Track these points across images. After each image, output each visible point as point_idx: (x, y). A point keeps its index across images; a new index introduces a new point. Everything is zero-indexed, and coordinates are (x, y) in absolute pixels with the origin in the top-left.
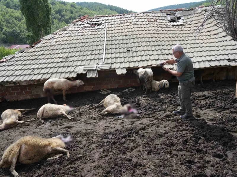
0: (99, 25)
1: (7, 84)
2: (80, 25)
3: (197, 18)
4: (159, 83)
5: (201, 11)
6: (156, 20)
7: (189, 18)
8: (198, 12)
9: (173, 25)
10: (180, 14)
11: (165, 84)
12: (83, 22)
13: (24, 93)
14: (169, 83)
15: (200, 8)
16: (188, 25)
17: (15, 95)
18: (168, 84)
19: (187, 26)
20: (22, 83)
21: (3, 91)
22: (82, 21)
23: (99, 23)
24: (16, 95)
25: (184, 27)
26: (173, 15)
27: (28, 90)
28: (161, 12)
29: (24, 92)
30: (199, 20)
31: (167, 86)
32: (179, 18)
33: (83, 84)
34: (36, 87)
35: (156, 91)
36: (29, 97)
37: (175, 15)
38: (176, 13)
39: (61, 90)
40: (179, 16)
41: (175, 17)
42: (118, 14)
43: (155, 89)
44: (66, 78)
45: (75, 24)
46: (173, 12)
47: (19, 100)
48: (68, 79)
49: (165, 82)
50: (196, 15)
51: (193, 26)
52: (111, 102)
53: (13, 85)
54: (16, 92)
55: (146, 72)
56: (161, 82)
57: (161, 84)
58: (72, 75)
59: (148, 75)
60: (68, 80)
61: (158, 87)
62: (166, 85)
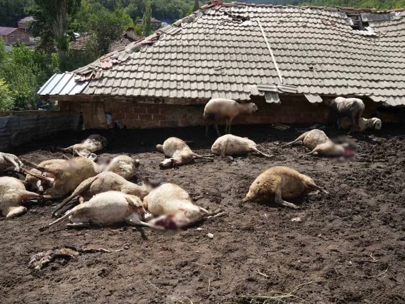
0: (244, 19)
1: (145, 100)
2: (214, 15)
3: (394, 28)
4: (367, 121)
5: (400, 18)
6: (334, 23)
7: (381, 27)
8: (395, 18)
9: (361, 34)
10: (367, 17)
11: (375, 123)
12: (217, 10)
13: (153, 118)
14: (382, 123)
15: (397, 11)
16: (382, 37)
17: (137, 118)
18: (381, 125)
19: (382, 40)
20: (168, 101)
21: (120, 112)
22: (214, 9)
23: (245, 15)
24: (139, 118)
25: (377, 40)
26: (356, 18)
27: (160, 114)
28: (339, 10)
29: (153, 116)
30: (398, 32)
31: (378, 128)
32: (366, 24)
33: (257, 109)
34: (173, 110)
35: (360, 131)
36: (159, 124)
37: (359, 18)
38: (360, 16)
39: (227, 117)
40: (366, 20)
41: (359, 22)
42: (271, 5)
43: (359, 128)
44: (236, 100)
45: (205, 13)
46: (356, 13)
47: (143, 127)
48: (239, 101)
49: (377, 121)
50: (392, 23)
51: (391, 41)
52: (321, 139)
53: (153, 103)
54: (140, 115)
55: (355, 103)
56: (370, 119)
57: (370, 123)
58: (244, 97)
59: (358, 107)
60: (238, 104)
61: (364, 126)
62: (376, 125)
